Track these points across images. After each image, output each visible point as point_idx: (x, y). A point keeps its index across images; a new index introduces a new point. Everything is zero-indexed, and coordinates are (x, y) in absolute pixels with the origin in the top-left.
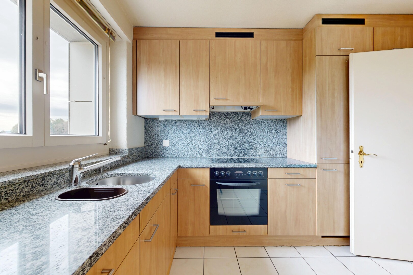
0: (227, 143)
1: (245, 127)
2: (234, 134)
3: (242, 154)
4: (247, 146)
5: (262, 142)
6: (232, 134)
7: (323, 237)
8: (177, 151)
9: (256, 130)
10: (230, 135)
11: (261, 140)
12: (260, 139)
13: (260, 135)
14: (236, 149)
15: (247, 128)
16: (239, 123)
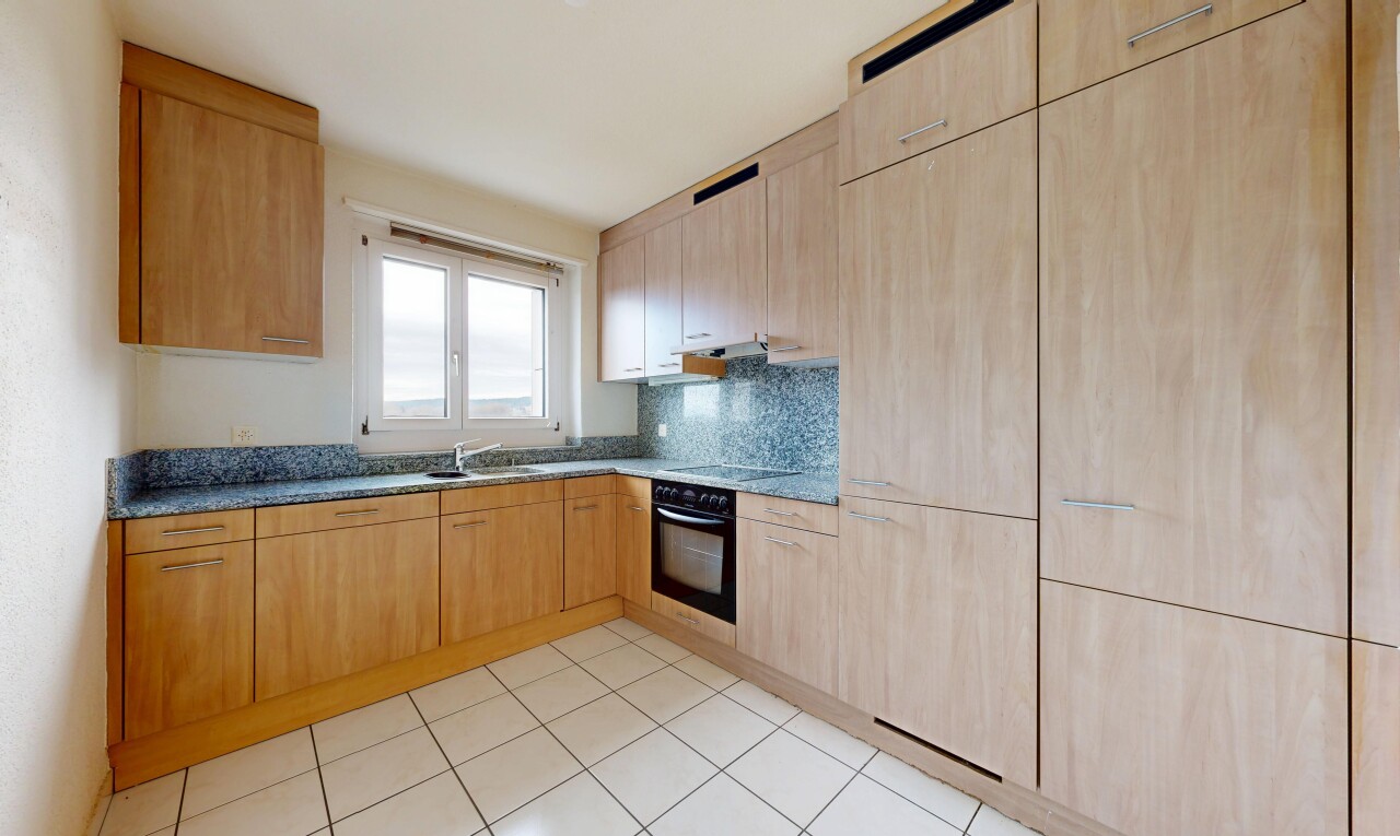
0: (757, 431)
1: (794, 391)
2: (770, 411)
3: (788, 462)
4: (797, 440)
5: (832, 433)
6: (767, 410)
7: (878, 721)
8: (676, 447)
9: (819, 400)
10: (763, 413)
11: (831, 426)
12: (827, 422)
13: (829, 413)
14: (774, 447)
15: (799, 393)
16: (781, 381)
